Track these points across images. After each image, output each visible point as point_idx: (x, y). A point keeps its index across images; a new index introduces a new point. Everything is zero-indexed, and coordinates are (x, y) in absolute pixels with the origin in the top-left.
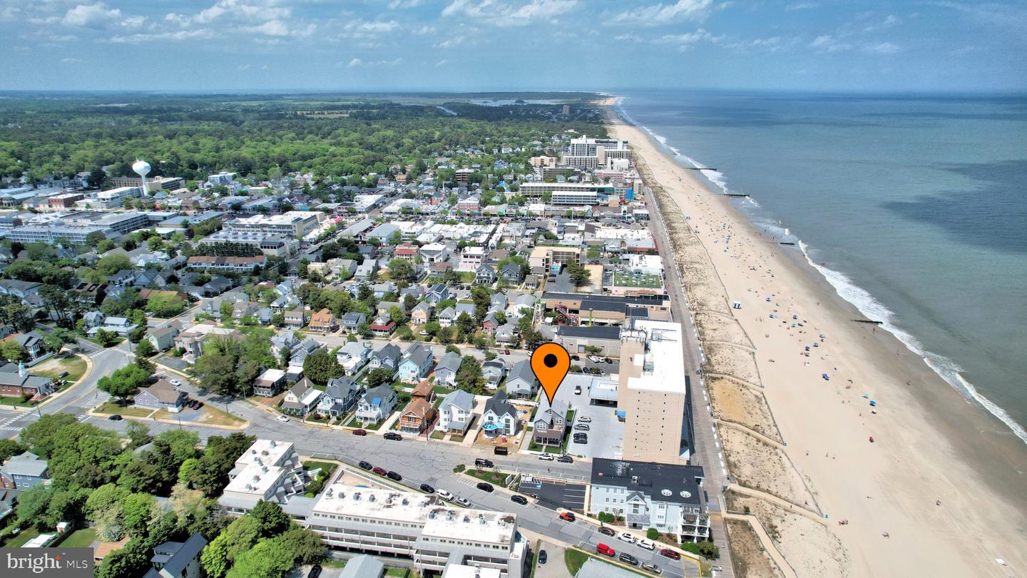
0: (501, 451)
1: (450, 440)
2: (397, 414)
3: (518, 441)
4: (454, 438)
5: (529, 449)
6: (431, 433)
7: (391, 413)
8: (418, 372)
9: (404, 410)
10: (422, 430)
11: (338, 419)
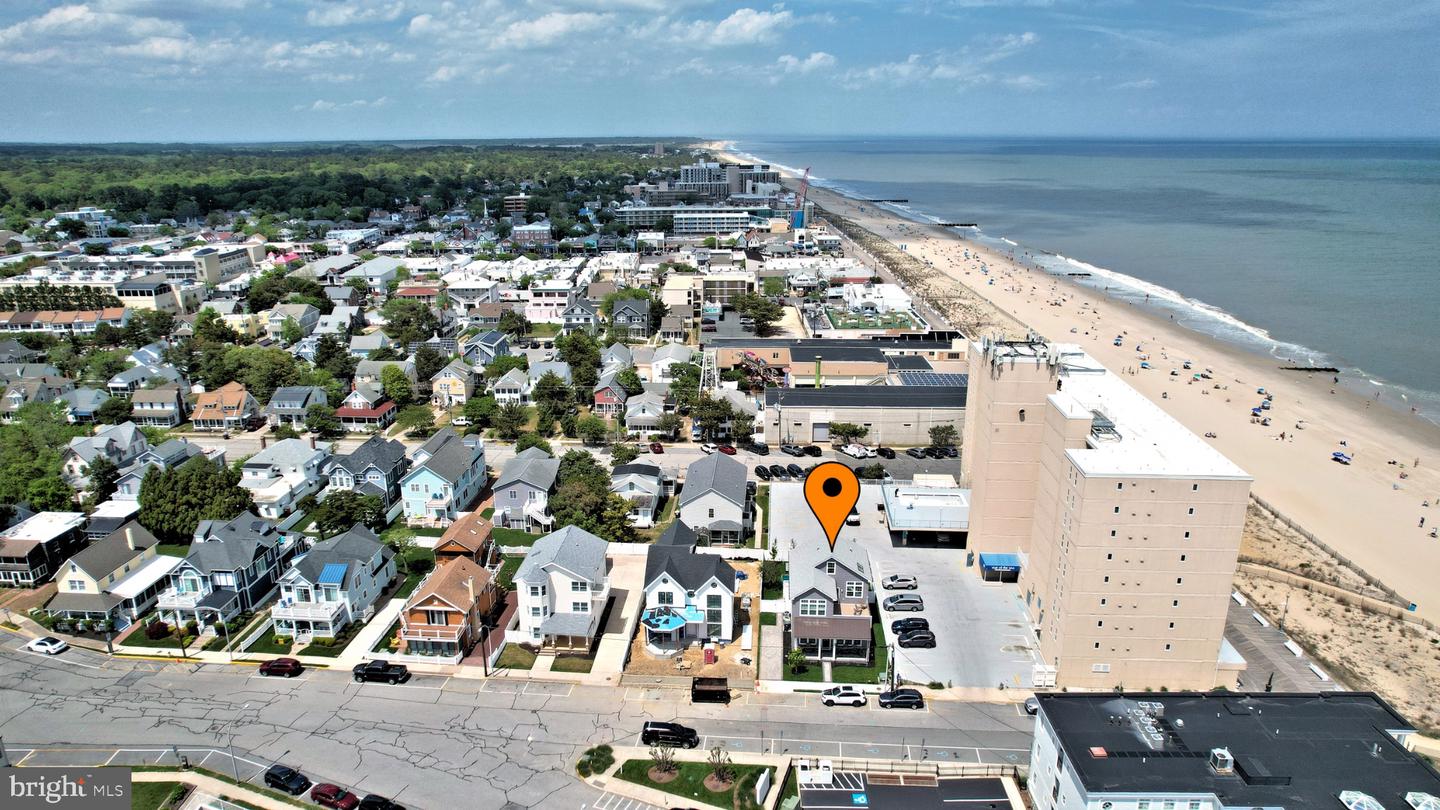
0: (710, 691)
1: (554, 668)
2: (395, 607)
3: (748, 656)
4: (563, 661)
5: (786, 677)
6: (496, 653)
7: (380, 605)
8: (450, 496)
9: (415, 593)
10: (467, 647)
11: (220, 630)
